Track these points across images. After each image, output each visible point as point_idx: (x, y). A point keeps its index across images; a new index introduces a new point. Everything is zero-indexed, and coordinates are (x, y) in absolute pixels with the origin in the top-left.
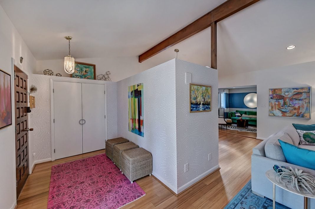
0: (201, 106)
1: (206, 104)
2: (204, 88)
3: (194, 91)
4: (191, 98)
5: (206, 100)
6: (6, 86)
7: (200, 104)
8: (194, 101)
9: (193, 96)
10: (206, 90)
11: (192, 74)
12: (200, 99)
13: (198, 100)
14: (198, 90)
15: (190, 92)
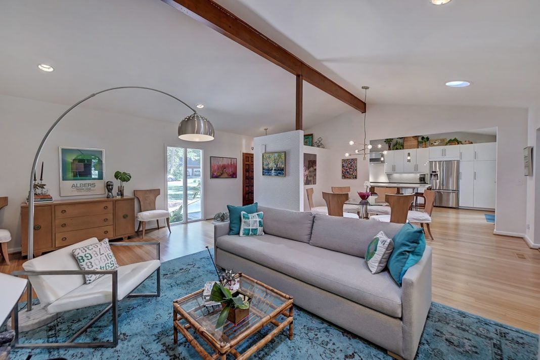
0: (273, 171)
1: (278, 170)
2: (276, 155)
3: (266, 159)
4: (263, 164)
5: (279, 166)
6: (232, 163)
7: (272, 169)
8: (266, 167)
9: (265, 163)
10: (278, 156)
11: (265, 146)
12: (272, 165)
13: (270, 166)
14: (270, 157)
15: (263, 160)
